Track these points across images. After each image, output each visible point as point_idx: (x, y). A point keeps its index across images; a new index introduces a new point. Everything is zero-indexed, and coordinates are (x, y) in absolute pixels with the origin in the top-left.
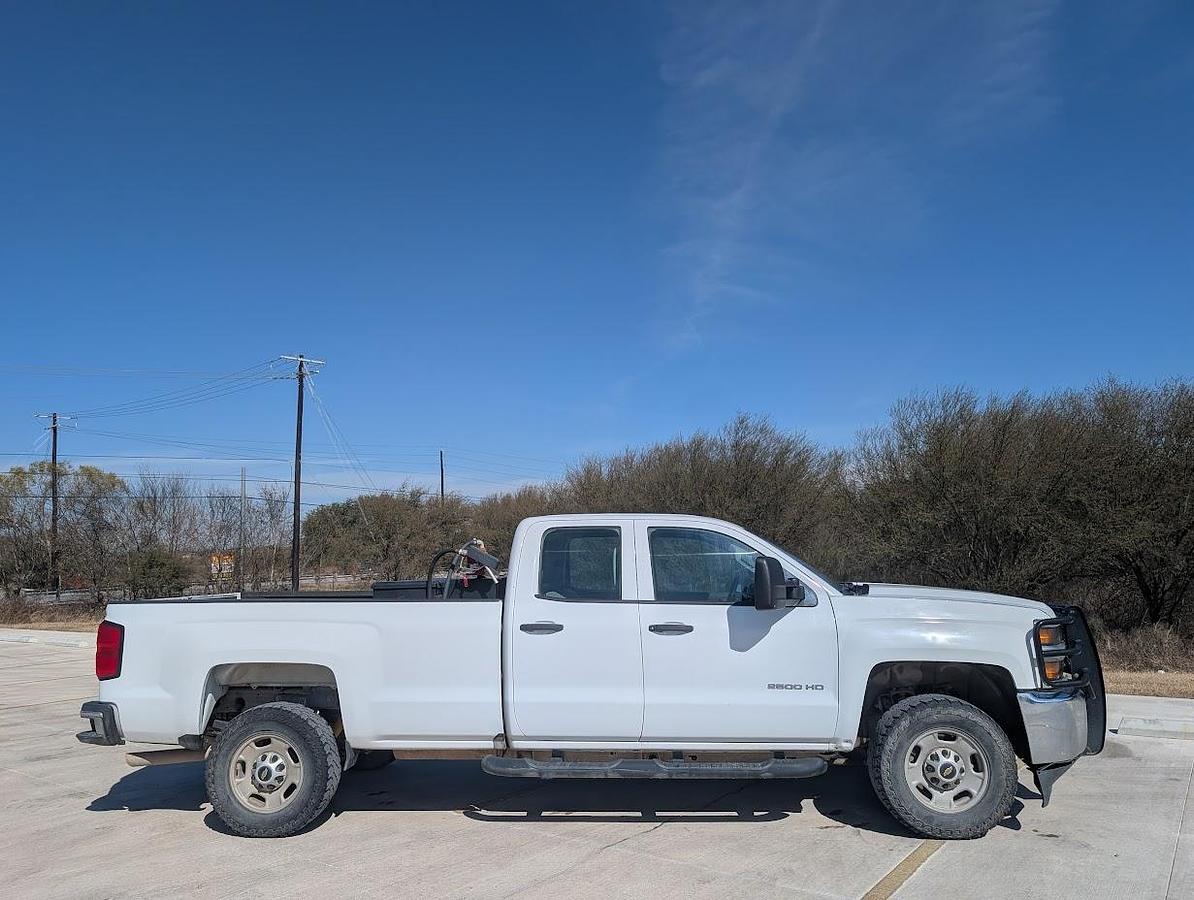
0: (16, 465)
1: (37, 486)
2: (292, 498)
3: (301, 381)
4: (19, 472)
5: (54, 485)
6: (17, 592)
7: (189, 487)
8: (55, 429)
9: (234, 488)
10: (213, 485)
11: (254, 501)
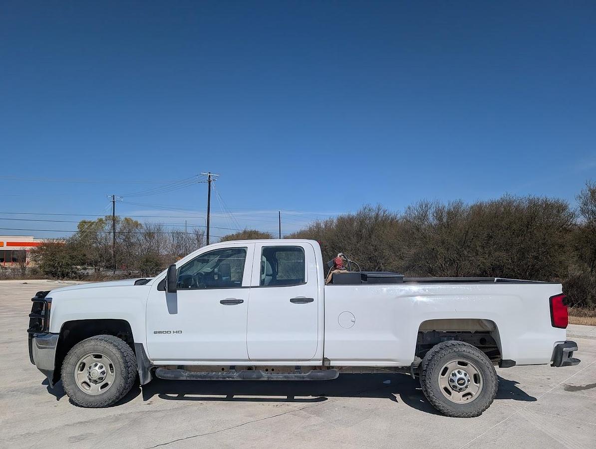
0: (100, 217)
1: (108, 227)
2: (206, 234)
3: (209, 184)
4: (101, 220)
5: (114, 225)
6: (99, 270)
7: (164, 229)
8: (114, 202)
9: (182, 230)
10: (174, 228)
11: (191, 235)
